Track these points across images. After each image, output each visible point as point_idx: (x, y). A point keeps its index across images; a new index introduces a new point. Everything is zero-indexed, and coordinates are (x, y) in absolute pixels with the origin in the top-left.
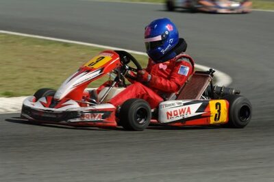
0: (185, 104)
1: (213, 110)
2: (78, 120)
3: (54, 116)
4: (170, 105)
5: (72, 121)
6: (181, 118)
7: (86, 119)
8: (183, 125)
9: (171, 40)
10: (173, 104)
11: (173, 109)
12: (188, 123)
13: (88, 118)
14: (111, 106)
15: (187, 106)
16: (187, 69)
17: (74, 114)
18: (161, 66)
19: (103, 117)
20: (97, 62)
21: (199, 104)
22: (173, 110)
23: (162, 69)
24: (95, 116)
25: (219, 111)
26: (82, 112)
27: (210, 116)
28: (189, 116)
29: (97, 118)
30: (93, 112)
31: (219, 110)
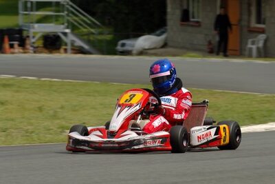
0: (208, 129)
1: (223, 134)
2: (141, 146)
4: (199, 130)
5: (136, 147)
6: (206, 141)
7: (148, 145)
10: (201, 130)
13: (150, 145)
14: (167, 133)
15: (209, 131)
17: (138, 142)
19: (162, 142)
20: (131, 99)
21: (215, 129)
22: (201, 134)
24: (155, 142)
26: (144, 139)
27: (221, 139)
29: (157, 144)
30: (154, 139)
31: (225, 133)
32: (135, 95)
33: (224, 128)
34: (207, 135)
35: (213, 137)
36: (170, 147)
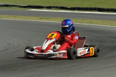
0: (84, 49)
2: (54, 57)
3: (44, 56)
5: (52, 57)
6: (84, 54)
7: (57, 56)
9: (71, 27)
11: (81, 51)
12: (85, 56)
13: (58, 56)
14: (65, 51)
16: (78, 37)
18: (68, 36)
19: (63, 55)
20: (52, 36)
21: (88, 49)
24: (61, 55)
25: (92, 51)
26: (56, 54)
27: (90, 53)
28: (86, 53)
32: (54, 34)
33: (92, 49)
34: (84, 52)
35: (87, 52)
36: (67, 57)
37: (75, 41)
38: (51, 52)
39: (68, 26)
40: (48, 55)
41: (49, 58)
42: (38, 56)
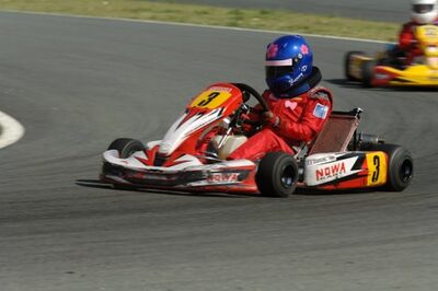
0: (338, 159)
1: (371, 167)
2: (203, 183)
4: (319, 160)
5: (194, 184)
6: (333, 178)
7: (215, 182)
8: (337, 188)
9: (304, 68)
10: (324, 159)
13: (219, 181)
14: (249, 163)
15: (341, 162)
16: (326, 109)
17: (197, 175)
18: (288, 103)
19: (239, 179)
20: (210, 100)
21: (354, 159)
22: (324, 167)
23: (289, 108)
24: (228, 177)
25: (378, 168)
26: (208, 172)
27: (367, 175)
28: (344, 175)
29: (230, 181)
30: (225, 171)
31: (377, 166)
32: (217, 94)
33: (376, 158)
34: (336, 168)
35: (349, 172)
36: (254, 188)
37: (314, 127)
38: (192, 163)
39: (288, 62)
40: (179, 173)
41: (181, 186)
42: (145, 177)
